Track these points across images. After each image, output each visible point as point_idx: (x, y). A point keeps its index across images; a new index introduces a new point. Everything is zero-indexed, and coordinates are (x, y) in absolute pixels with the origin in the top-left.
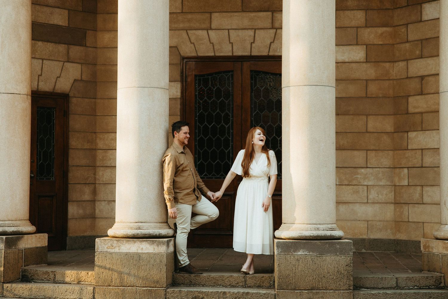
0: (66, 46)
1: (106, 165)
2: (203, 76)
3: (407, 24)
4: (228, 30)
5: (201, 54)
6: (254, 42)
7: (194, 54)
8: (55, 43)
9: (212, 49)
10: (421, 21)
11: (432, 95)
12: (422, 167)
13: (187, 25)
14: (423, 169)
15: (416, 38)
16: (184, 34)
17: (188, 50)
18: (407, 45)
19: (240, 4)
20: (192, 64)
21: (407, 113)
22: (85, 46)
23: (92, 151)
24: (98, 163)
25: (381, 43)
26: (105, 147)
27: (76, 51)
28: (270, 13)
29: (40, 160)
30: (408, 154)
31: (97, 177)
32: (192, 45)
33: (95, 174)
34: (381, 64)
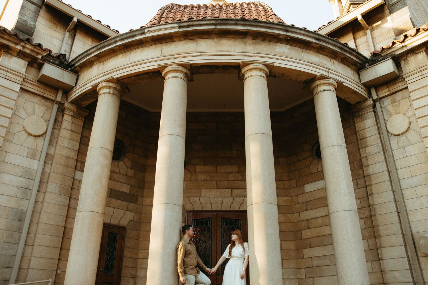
0: (127, 202)
1: (143, 267)
2: (196, 220)
3: (298, 195)
4: (210, 197)
5: (195, 209)
6: (222, 204)
7: (192, 209)
8: (122, 200)
9: (201, 207)
10: (304, 193)
11: (314, 229)
12: (312, 267)
13: (189, 195)
14: (313, 268)
15: (303, 201)
16: (187, 199)
17: (189, 207)
18: (299, 205)
19: (216, 185)
20: (191, 214)
21: (302, 239)
22: (137, 204)
23: (136, 260)
24: (138, 266)
25: (285, 205)
26: (143, 257)
27: (132, 205)
28: (230, 190)
29: (107, 262)
30: (304, 260)
31: (137, 274)
32: (191, 205)
33: (136, 272)
34: (286, 215)
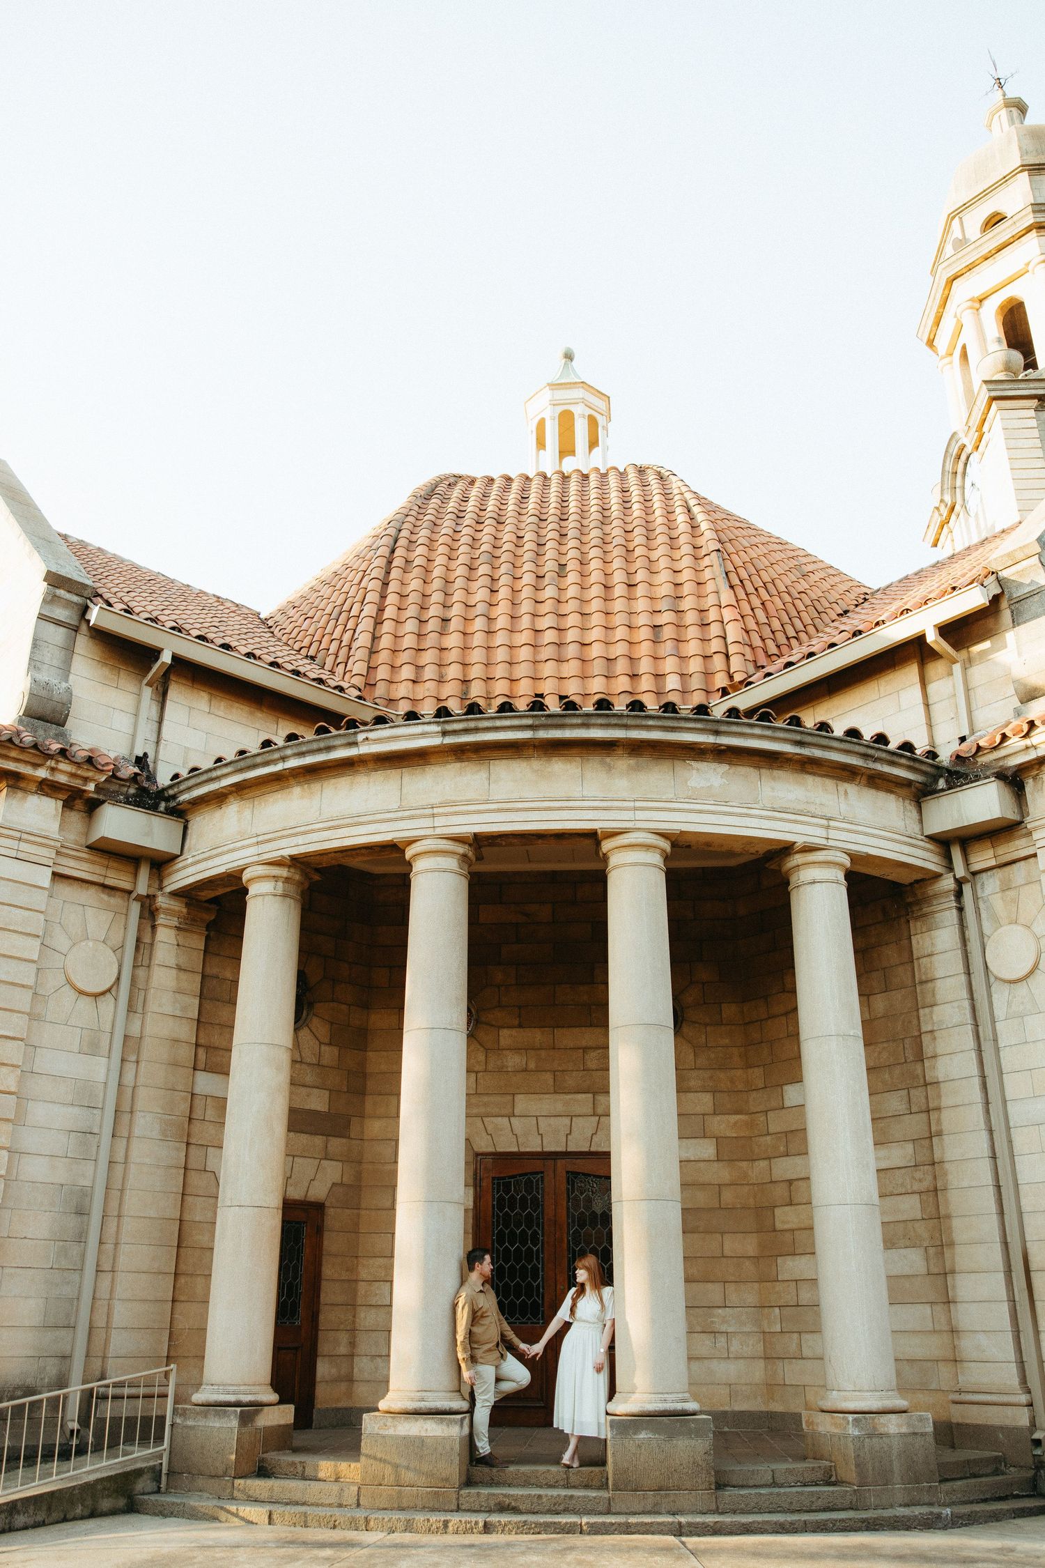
0: (324, 1137)
1: (370, 1303)
2: (503, 1178)
3: (766, 1112)
4: (537, 1117)
5: (500, 1149)
6: (570, 1134)
7: (491, 1149)
8: (311, 1134)
9: (515, 1143)
10: (783, 1108)
11: (804, 1206)
12: (798, 1306)
13: (482, 1110)
14: (799, 1308)
15: (779, 1130)
16: (478, 1121)
17: (484, 1145)
18: (768, 1138)
19: (552, 1083)
20: (489, 1160)
21: (775, 1230)
22: (349, 1138)
23: (352, 1283)
24: (359, 1301)
25: (735, 1135)
26: (369, 1278)
27: (336, 1144)
28: (590, 1095)
29: (283, 1296)
30: (779, 1287)
31: (357, 1320)
32: (489, 1137)
33: (354, 1317)
34: (737, 1163)
